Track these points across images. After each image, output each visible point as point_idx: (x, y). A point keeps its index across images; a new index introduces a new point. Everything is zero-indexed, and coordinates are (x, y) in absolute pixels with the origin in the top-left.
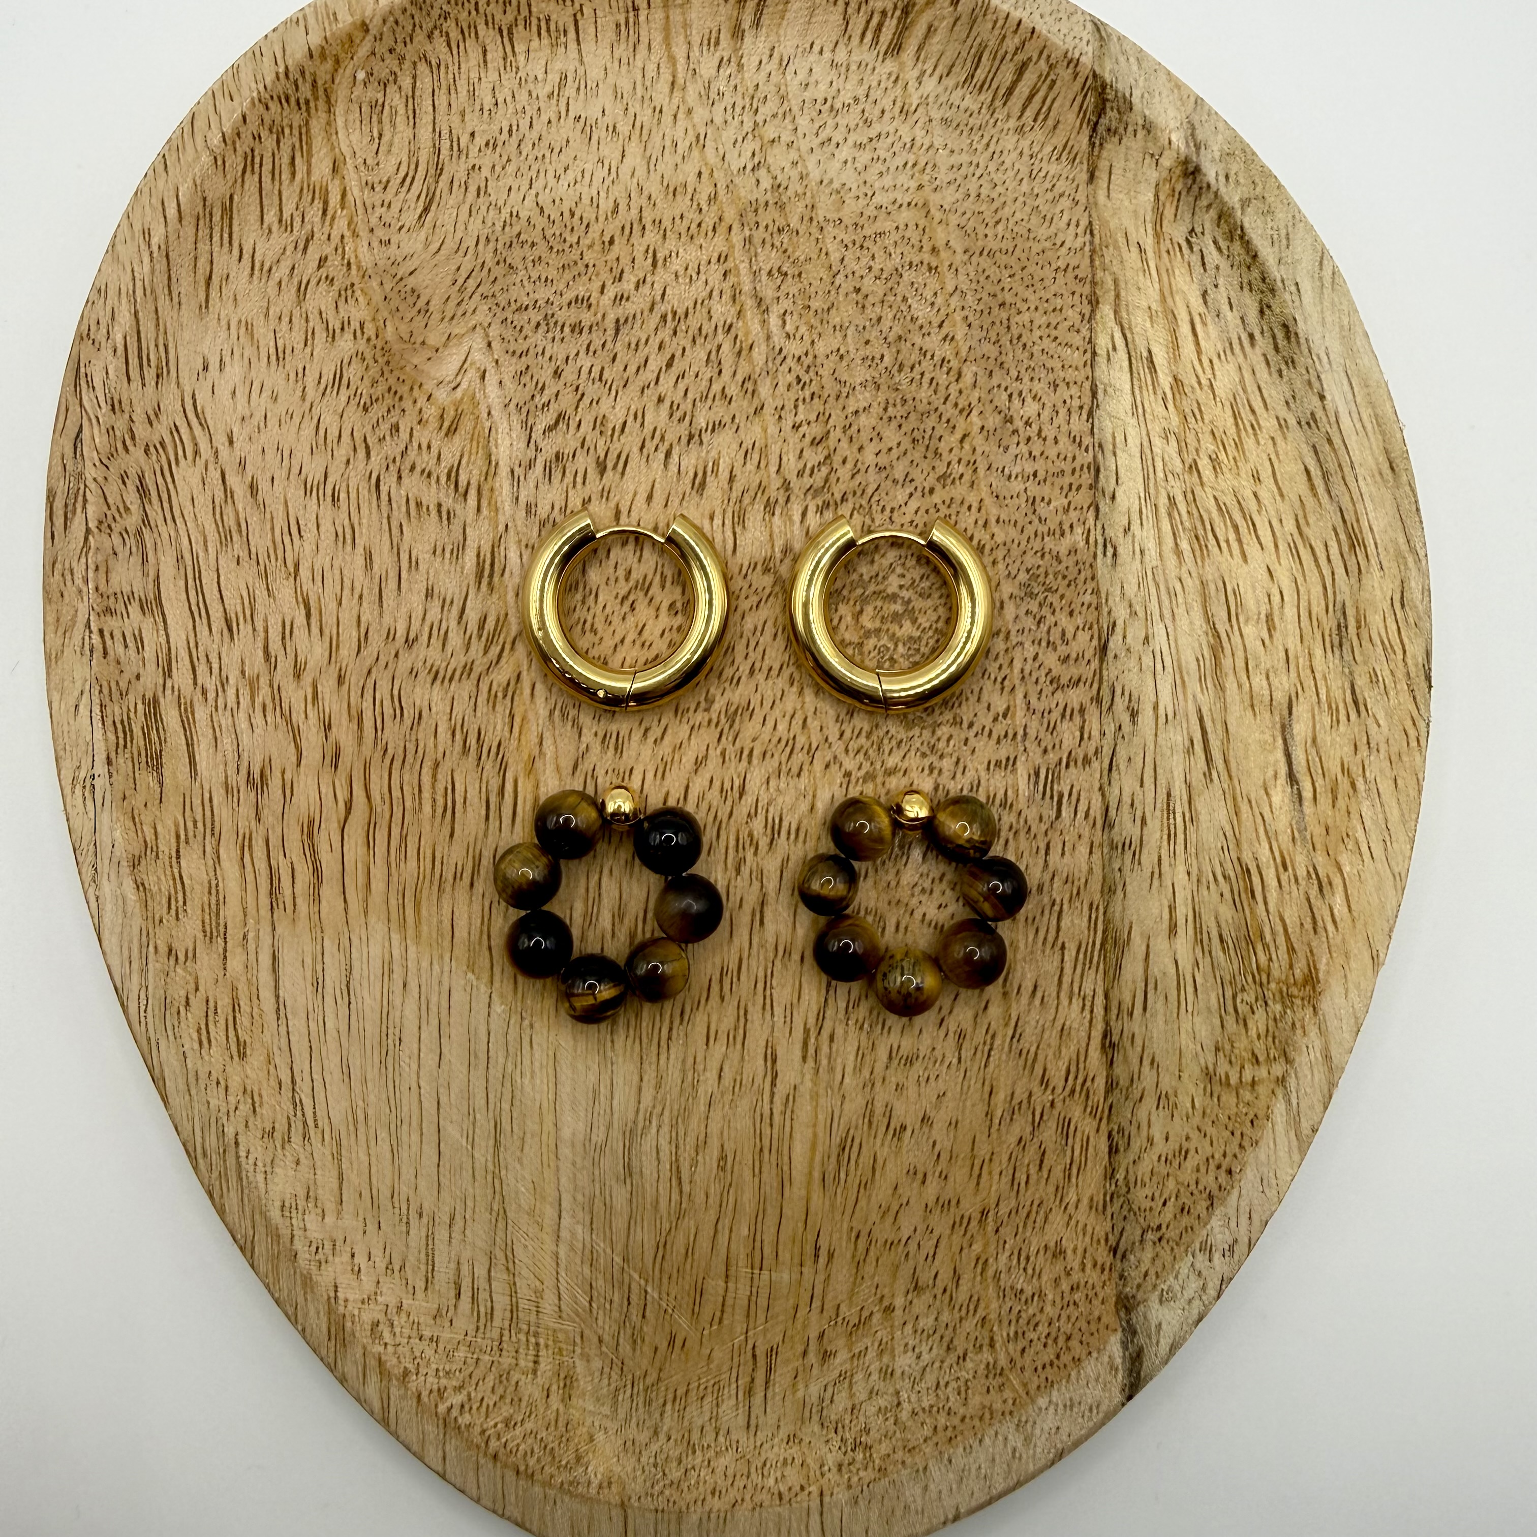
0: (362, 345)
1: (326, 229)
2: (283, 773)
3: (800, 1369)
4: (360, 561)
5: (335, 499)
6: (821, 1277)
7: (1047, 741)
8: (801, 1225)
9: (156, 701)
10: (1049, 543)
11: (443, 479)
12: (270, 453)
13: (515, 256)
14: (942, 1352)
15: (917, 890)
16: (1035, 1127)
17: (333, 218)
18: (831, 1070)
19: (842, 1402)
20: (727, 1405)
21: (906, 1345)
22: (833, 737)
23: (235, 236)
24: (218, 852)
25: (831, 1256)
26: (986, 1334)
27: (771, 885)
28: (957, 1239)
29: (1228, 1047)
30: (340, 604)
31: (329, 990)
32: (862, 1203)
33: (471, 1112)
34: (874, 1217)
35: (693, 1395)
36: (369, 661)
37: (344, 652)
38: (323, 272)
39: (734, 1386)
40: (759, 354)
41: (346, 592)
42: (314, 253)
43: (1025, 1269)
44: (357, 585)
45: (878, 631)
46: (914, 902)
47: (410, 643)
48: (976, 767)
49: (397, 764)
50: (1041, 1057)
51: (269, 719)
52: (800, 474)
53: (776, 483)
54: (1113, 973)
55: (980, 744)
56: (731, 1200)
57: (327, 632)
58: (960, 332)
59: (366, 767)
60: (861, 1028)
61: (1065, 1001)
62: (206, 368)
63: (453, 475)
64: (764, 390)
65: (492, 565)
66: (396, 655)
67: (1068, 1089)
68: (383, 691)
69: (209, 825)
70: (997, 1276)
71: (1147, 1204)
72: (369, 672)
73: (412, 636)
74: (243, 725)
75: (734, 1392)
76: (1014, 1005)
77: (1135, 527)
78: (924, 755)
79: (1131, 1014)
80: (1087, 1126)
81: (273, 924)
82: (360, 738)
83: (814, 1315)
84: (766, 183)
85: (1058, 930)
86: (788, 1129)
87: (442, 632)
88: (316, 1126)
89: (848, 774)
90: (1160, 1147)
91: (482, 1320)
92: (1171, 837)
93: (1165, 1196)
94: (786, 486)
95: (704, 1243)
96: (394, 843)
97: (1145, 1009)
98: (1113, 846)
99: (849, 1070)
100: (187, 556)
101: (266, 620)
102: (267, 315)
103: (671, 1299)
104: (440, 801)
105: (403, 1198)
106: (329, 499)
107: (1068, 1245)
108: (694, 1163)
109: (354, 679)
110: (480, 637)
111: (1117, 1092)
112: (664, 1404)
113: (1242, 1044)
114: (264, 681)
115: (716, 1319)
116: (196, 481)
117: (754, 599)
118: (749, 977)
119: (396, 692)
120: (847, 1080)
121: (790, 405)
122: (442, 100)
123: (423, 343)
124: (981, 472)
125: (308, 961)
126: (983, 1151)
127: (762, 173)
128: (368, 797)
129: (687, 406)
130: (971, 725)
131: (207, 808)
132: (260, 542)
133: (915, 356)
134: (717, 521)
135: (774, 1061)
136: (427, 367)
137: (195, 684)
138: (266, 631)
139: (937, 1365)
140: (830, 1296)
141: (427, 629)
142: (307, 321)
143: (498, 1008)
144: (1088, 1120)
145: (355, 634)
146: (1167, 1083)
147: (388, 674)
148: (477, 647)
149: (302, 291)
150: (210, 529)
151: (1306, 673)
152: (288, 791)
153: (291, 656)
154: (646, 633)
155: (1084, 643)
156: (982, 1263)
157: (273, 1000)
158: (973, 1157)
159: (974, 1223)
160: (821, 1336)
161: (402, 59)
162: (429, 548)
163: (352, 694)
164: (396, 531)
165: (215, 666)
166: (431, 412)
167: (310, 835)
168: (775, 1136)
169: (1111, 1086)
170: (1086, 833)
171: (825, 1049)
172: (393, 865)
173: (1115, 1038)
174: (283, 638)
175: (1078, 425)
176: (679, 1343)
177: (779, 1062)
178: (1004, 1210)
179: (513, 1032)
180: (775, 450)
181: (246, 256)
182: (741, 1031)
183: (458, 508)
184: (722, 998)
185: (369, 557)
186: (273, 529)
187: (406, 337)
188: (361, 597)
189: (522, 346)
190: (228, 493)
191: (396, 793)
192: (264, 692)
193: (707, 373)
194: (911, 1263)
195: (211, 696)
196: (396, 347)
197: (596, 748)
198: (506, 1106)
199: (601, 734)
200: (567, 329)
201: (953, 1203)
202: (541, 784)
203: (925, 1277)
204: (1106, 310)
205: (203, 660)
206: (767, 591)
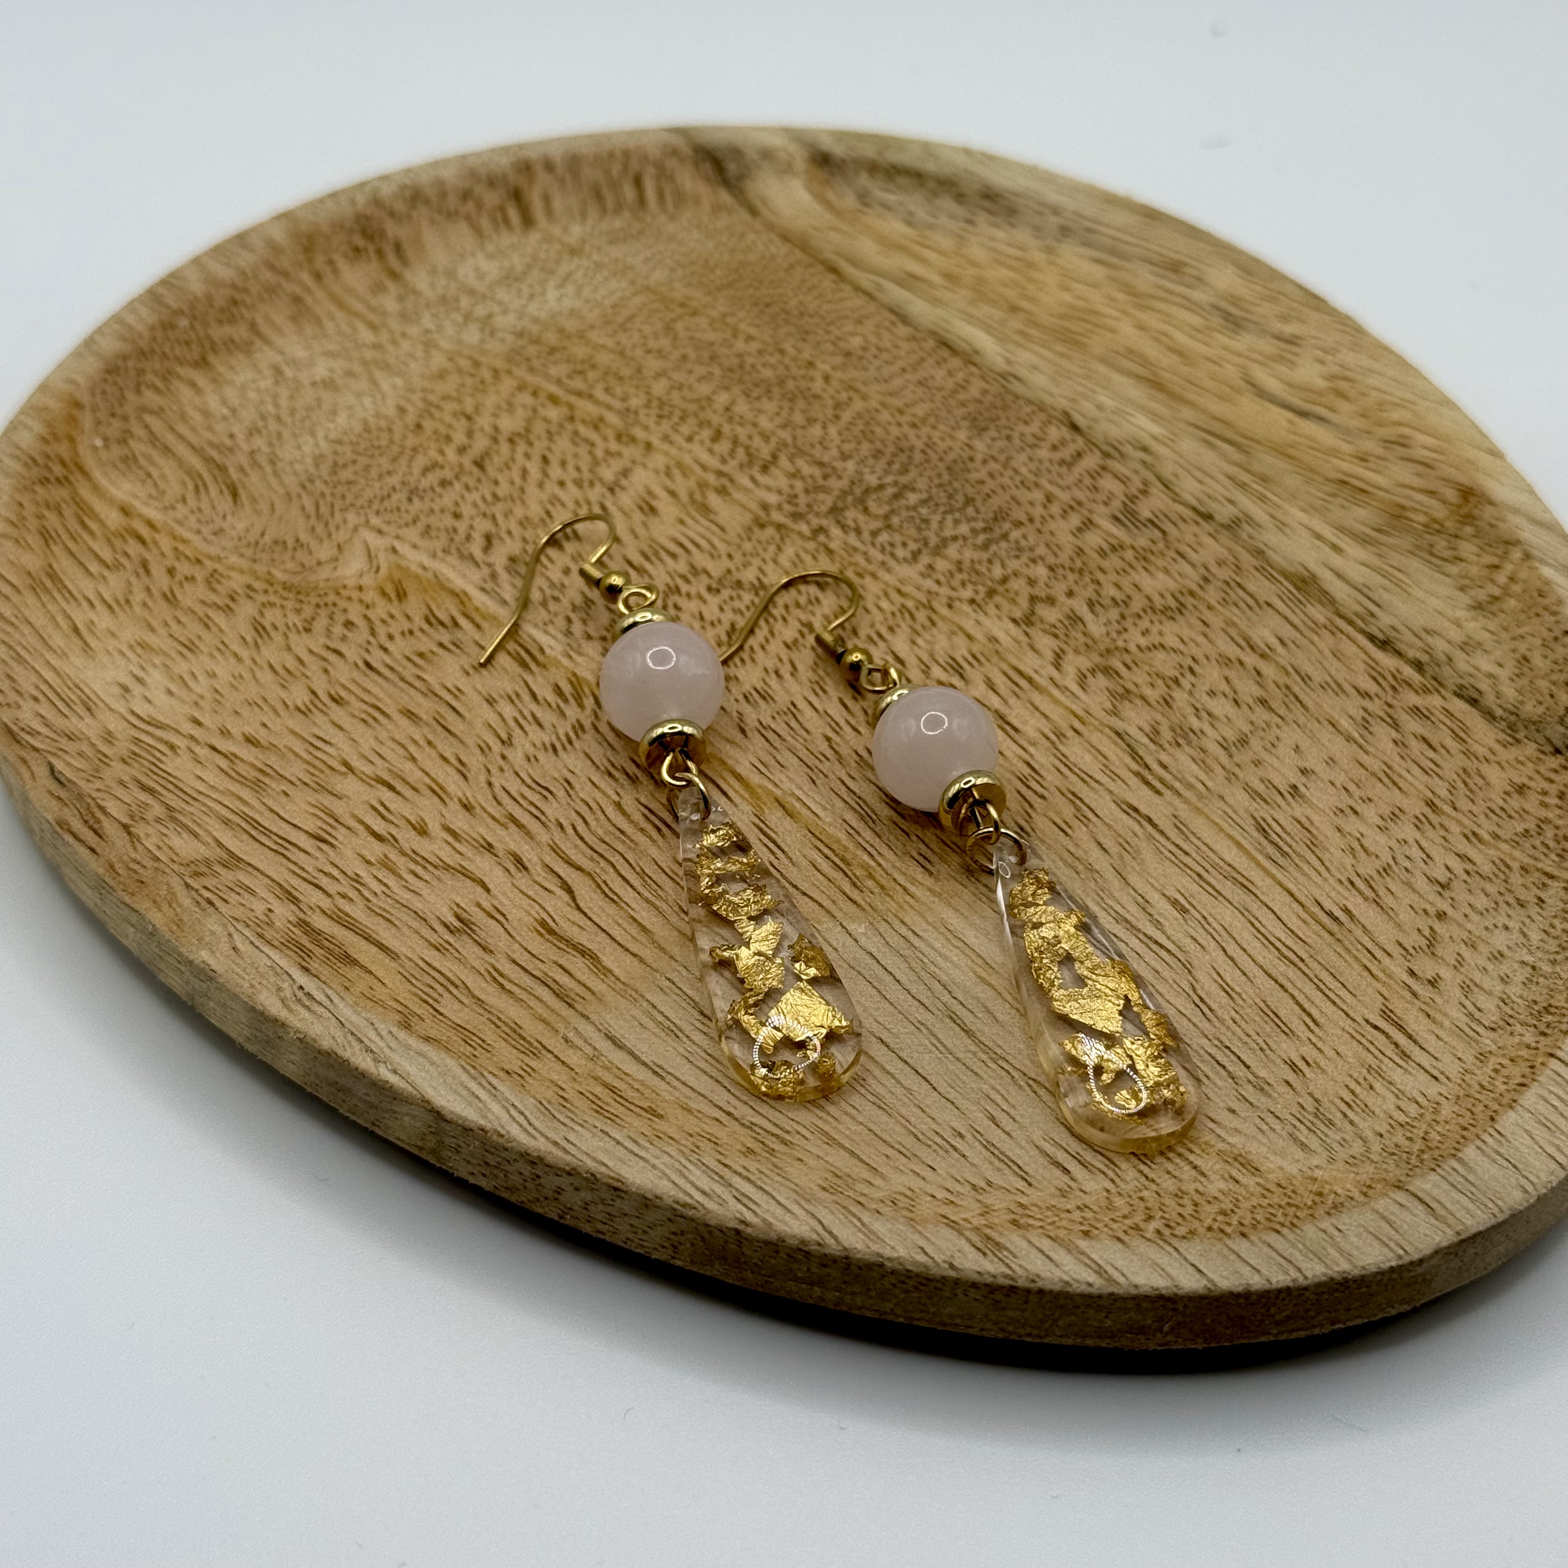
0: (261, 598)
1: (155, 551)
2: (479, 905)
3: (1424, 1007)
4: (404, 722)
5: (337, 700)
6: (1359, 932)
7: (1100, 497)
8: (1295, 905)
9: (304, 922)
10: (962, 396)
11: (426, 627)
12: (245, 711)
13: (345, 475)
14: (1522, 911)
15: (1114, 635)
16: (1396, 725)
17: (155, 543)
18: (1190, 787)
19: (1488, 1004)
20: (1397, 1076)
21: (1487, 928)
22: (935, 588)
23: (75, 592)
24: (474, 996)
25: (1347, 911)
26: (1537, 875)
27: (995, 702)
28: (1430, 833)
29: (1467, 582)
30: (414, 759)
31: (687, 1028)
32: (1325, 857)
33: (919, 1026)
34: (1348, 861)
35: (1358, 1090)
36: (482, 778)
37: (451, 788)
38: (179, 577)
39: (1386, 1061)
40: (612, 418)
41: (412, 749)
42: (157, 571)
43: (1510, 817)
44: (417, 737)
45: (893, 512)
46: (1120, 644)
47: (507, 742)
48: (1066, 540)
49: (581, 828)
50: (1340, 681)
51: (427, 877)
52: (724, 461)
53: (711, 478)
54: (1326, 599)
55: (1052, 526)
56: (1218, 927)
57: (419, 786)
58: (753, 331)
59: (555, 849)
60: (1179, 745)
61: (1315, 638)
62: (126, 689)
63: (431, 619)
64: (639, 433)
65: (528, 652)
66: (504, 757)
67: (1388, 688)
68: (515, 787)
69: (445, 982)
70: (1496, 836)
71: (1540, 710)
72: (490, 784)
73: (504, 736)
74: (405, 896)
75: (1391, 1064)
76: (1280, 660)
77: (1013, 358)
78: (1017, 557)
79: (1373, 615)
80: (1435, 701)
81: (583, 1016)
82: (528, 834)
83: (1386, 961)
84: (510, 338)
85: (1251, 596)
86: (1204, 848)
87: (530, 718)
88: (787, 1132)
89: (972, 601)
90: (1504, 674)
91: (1110, 1173)
92: (1262, 498)
93: (1546, 692)
94: (720, 473)
95: (1231, 975)
96: (636, 882)
97: (1378, 605)
98: (1228, 527)
99: (1203, 777)
100: (232, 817)
101: (354, 816)
102: (153, 630)
103: (1255, 1037)
104: (649, 827)
105: (931, 1134)
106: (333, 705)
107: (1518, 780)
108: (1158, 925)
109: (481, 797)
110: (566, 701)
111: (1426, 668)
112: (1345, 1115)
113: (1474, 570)
114: (393, 856)
115: (1311, 1024)
116: (190, 764)
117: (772, 548)
118: (1048, 770)
119: (529, 781)
120: (1210, 784)
121: (670, 432)
122: (182, 429)
123: (319, 563)
124: (863, 389)
125: (646, 1021)
126: (1376, 765)
127: (500, 334)
128: (579, 868)
129: (586, 475)
130: (1031, 520)
131: (432, 972)
132: (295, 770)
133: (735, 361)
134: (689, 521)
135: (1136, 810)
136: (339, 573)
137: (329, 895)
138: (362, 822)
139: (1527, 921)
140: (1382, 939)
141: (512, 724)
142: (194, 613)
143: (859, 929)
144: (1430, 698)
145: (449, 769)
146: (1456, 635)
147: (508, 774)
148: (572, 711)
149: (170, 599)
150: (234, 788)
151: (1236, 359)
152: (498, 915)
153: (402, 823)
154: (708, 616)
155: (1055, 433)
156: (1473, 837)
157: (643, 1068)
158: (1373, 774)
159: (1432, 816)
160: (1412, 973)
161: (125, 418)
162: (459, 674)
163: (490, 810)
164: (417, 683)
165: (335, 873)
166: (371, 596)
167: (551, 932)
168: (1198, 858)
169: (1418, 666)
170: (1195, 528)
171: (1168, 777)
172: (653, 899)
173: (1380, 636)
174: (383, 817)
175: (903, 331)
176: (1301, 1064)
177: (1141, 808)
178: (1443, 793)
179: (894, 940)
180: (687, 459)
181: (96, 602)
182: (1084, 808)
183: (459, 635)
184: (1042, 797)
185: (410, 714)
186: (296, 755)
187: (298, 569)
188: (430, 743)
189: (408, 518)
190: (230, 757)
191: (601, 848)
192: (402, 863)
193: (583, 450)
194: (1418, 873)
195: (352, 894)
196: (296, 580)
197: (747, 709)
198: (946, 998)
199: (741, 698)
200: (438, 489)
201: (1397, 812)
202: (726, 759)
203: (1440, 874)
204: (848, 270)
205: (320, 875)
206: (777, 537)
